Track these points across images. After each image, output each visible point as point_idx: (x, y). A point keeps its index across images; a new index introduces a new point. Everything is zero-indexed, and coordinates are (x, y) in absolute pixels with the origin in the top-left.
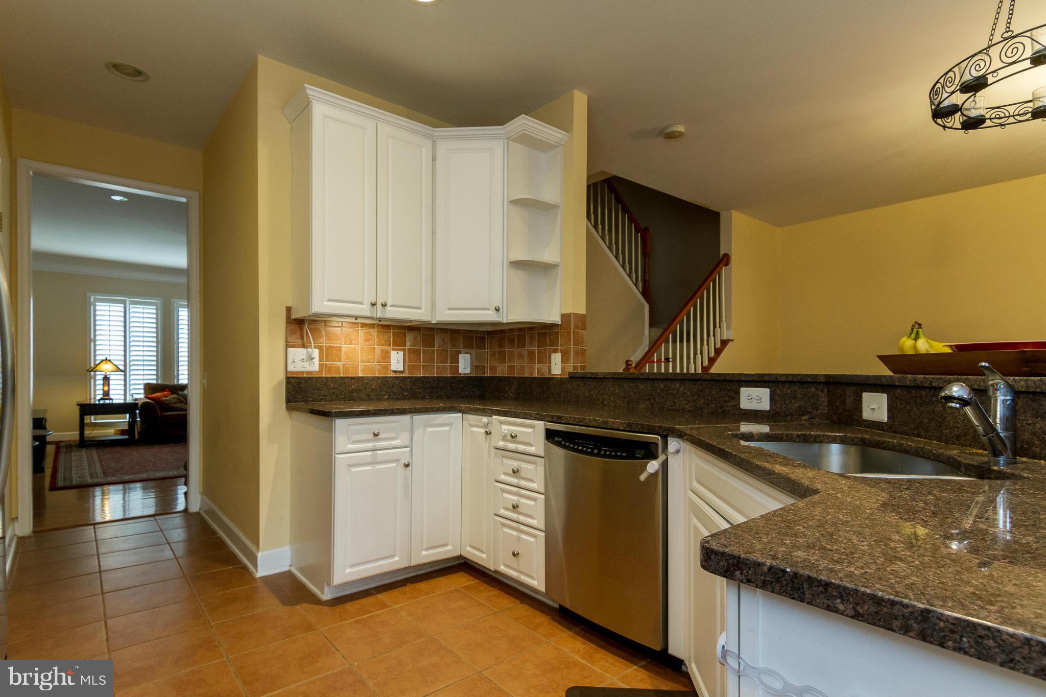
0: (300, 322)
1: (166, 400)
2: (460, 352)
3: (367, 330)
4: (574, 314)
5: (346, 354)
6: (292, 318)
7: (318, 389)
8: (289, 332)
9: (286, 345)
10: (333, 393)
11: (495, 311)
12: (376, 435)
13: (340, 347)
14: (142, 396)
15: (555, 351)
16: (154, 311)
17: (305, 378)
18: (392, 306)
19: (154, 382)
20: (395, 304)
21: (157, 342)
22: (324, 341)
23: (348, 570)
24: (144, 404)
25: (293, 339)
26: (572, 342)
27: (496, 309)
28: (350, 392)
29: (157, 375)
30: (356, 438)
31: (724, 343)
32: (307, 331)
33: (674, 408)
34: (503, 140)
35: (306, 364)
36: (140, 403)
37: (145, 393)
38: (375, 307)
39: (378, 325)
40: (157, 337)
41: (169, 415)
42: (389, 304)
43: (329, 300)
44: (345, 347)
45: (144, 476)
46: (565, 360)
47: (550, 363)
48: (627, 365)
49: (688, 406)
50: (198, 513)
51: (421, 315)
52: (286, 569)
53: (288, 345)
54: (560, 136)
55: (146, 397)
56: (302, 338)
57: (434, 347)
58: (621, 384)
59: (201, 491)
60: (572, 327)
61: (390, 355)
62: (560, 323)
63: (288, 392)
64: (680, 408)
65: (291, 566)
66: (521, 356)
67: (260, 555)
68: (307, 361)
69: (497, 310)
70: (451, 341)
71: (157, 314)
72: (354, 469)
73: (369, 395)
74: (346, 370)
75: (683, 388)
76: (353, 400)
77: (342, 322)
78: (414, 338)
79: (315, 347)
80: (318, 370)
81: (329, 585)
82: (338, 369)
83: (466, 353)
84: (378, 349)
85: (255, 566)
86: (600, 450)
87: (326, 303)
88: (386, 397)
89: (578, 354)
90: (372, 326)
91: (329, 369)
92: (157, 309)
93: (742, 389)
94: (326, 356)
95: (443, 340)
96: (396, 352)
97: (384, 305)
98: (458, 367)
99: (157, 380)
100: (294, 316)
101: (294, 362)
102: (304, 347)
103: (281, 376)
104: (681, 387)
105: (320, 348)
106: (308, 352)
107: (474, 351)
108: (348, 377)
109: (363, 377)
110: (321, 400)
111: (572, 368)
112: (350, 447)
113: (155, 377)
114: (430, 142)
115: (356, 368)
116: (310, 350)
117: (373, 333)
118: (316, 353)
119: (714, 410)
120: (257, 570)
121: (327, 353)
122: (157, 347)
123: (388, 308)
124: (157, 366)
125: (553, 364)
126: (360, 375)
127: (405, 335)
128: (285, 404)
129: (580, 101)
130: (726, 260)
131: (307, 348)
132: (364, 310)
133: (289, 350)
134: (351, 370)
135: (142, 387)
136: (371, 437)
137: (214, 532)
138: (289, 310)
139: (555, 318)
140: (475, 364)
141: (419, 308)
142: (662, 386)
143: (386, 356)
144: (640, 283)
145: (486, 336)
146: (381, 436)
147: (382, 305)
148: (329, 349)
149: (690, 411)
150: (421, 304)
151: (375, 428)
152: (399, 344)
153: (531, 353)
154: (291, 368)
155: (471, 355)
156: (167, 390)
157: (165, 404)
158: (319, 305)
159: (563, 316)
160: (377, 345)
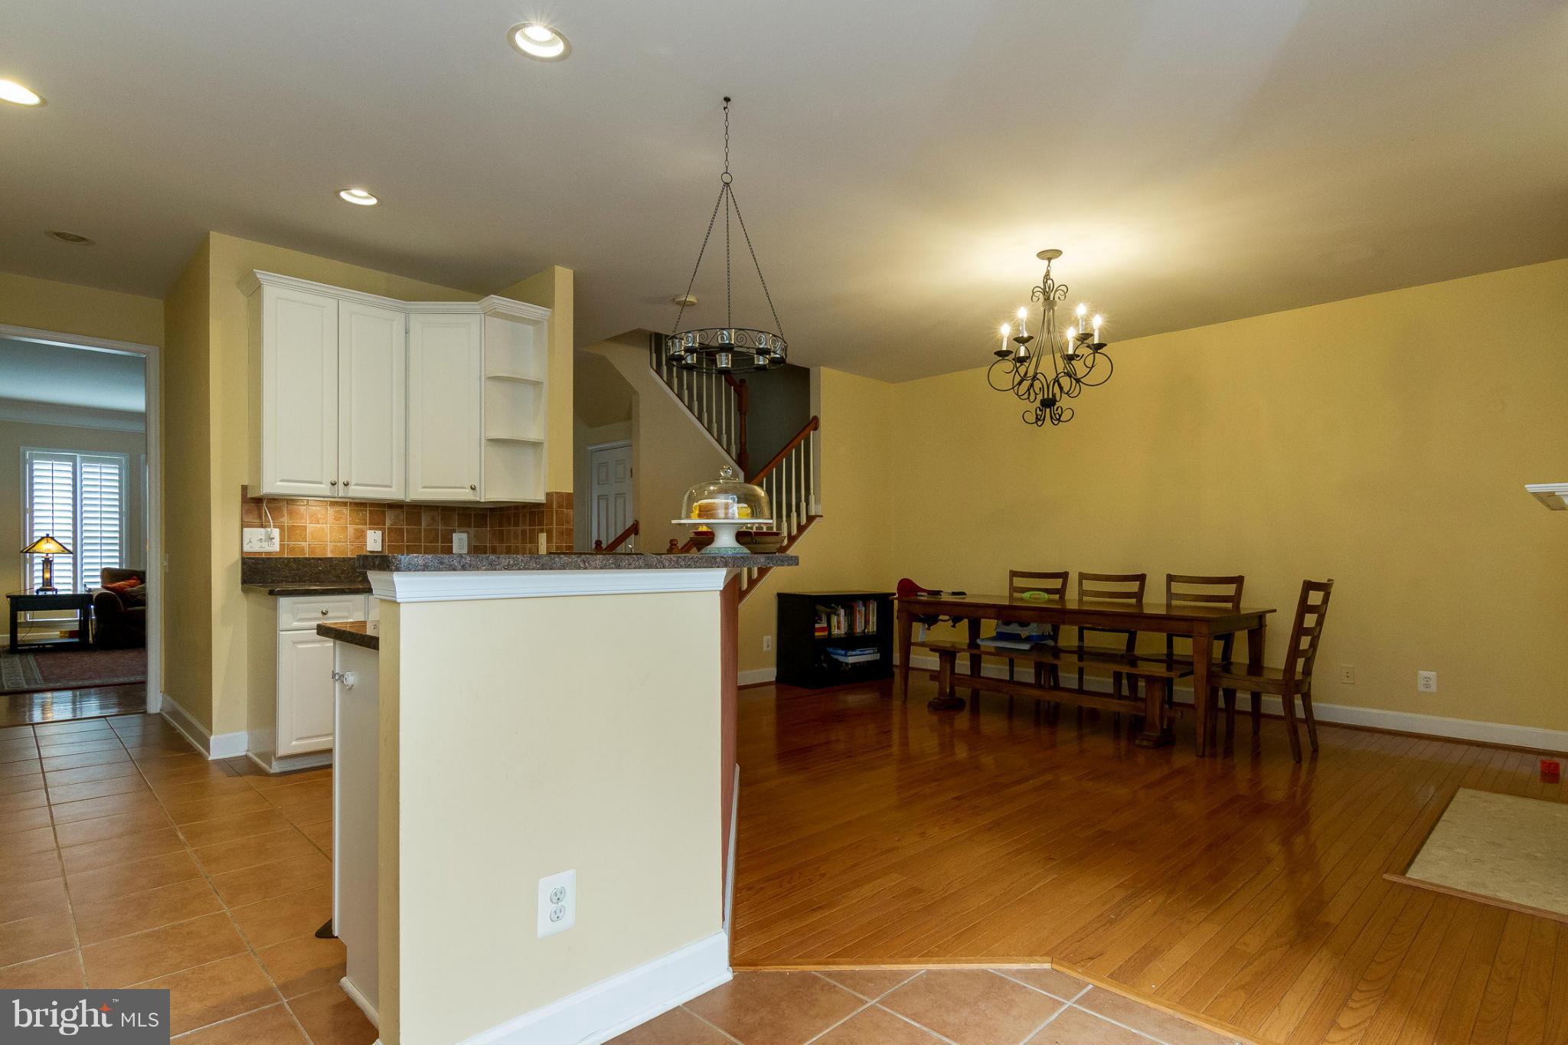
0: (258, 501)
1: (132, 592)
2: (454, 531)
3: (338, 508)
4: (557, 493)
5: (312, 533)
6: (248, 496)
7: (279, 570)
8: (245, 512)
9: (242, 525)
10: (297, 575)
11: (472, 491)
12: (324, 614)
13: (305, 527)
14: (99, 586)
15: (542, 531)
16: (117, 471)
17: (262, 559)
18: (356, 485)
19: (117, 567)
20: (360, 482)
21: (120, 513)
22: (285, 520)
23: (294, 743)
24: (101, 596)
25: (248, 519)
26: (555, 522)
27: (471, 488)
28: (316, 573)
29: (120, 557)
30: (302, 615)
31: (811, 519)
32: (266, 512)
34: (479, 316)
35: (265, 544)
36: (95, 594)
37: (103, 582)
38: (336, 486)
39: (351, 503)
40: (120, 506)
41: (137, 610)
42: (353, 482)
43: (282, 481)
44: (311, 527)
45: (97, 682)
46: (549, 540)
47: (538, 543)
48: (672, 545)
50: (159, 714)
51: (395, 493)
52: (244, 754)
53: (244, 525)
54: (543, 312)
55: (103, 587)
56: (260, 517)
57: (421, 525)
59: (163, 690)
60: (554, 507)
61: (366, 535)
62: (544, 502)
63: (244, 573)
65: (248, 750)
66: (516, 536)
67: (212, 739)
68: (265, 541)
69: (473, 488)
70: (442, 519)
71: (120, 475)
72: (299, 646)
73: (340, 577)
74: (312, 549)
76: (320, 582)
77: (308, 500)
78: (396, 517)
79: (275, 527)
80: (278, 550)
81: (275, 756)
82: (303, 549)
83: (462, 532)
84: (351, 529)
85: (208, 749)
87: (279, 483)
88: (360, 579)
89: (563, 534)
90: (345, 504)
91: (292, 550)
92: (120, 469)
94: (288, 536)
95: (433, 518)
96: (373, 531)
97: (346, 485)
98: (451, 547)
99: (120, 564)
100: (249, 496)
101: (250, 542)
102: (262, 526)
103: (236, 557)
105: (282, 528)
106: (267, 532)
107: (472, 530)
108: (313, 558)
109: (332, 558)
110: (282, 581)
111: (554, 549)
112: (296, 624)
113: (117, 560)
114: (403, 315)
115: (325, 549)
116: (269, 529)
117: (345, 511)
118: (276, 533)
120: (209, 752)
121: (288, 533)
122: (120, 519)
123: (352, 487)
124: (121, 545)
125: (540, 544)
126: (329, 555)
127: (384, 512)
128: (240, 586)
129: (563, 279)
130: (815, 424)
131: (265, 527)
132: (324, 489)
133: (245, 529)
134: (318, 550)
135: (98, 573)
136: (320, 615)
137: (174, 729)
138: (244, 488)
139: (541, 498)
140: (474, 543)
141: (390, 487)
143: (361, 536)
144: (734, 446)
145: (488, 514)
146: (330, 614)
147: (344, 484)
148: (292, 528)
150: (392, 482)
151: (324, 607)
152: (376, 523)
153: (524, 532)
154: (247, 548)
155: (469, 534)
156: (135, 577)
157: (131, 596)
158: (271, 486)
159: (549, 495)
160: (350, 524)
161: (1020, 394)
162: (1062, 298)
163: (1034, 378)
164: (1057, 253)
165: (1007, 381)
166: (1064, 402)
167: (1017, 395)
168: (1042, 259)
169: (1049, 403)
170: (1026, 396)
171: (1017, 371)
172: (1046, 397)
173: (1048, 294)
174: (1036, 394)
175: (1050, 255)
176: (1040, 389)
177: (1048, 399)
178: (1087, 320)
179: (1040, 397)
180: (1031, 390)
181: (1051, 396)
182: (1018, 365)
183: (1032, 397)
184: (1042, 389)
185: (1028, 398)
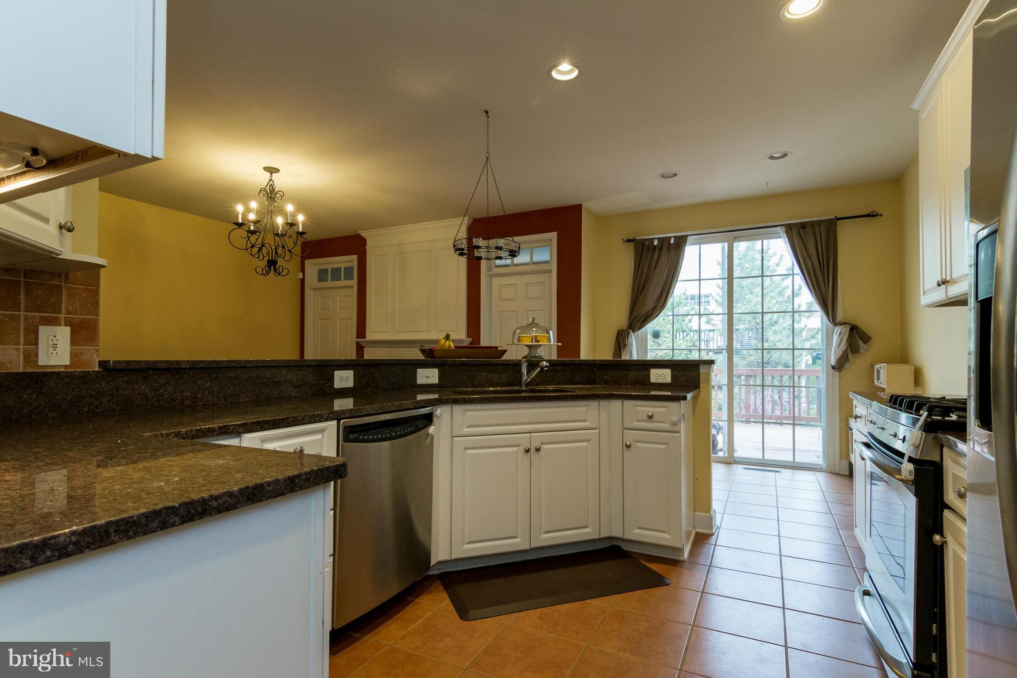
33: (280, 396)
49: (294, 392)
58: (214, 375)
64: (287, 395)
75: (290, 374)
86: (396, 432)
93: (336, 372)
104: (287, 373)
119: (316, 392)
142: (268, 374)
149: (295, 397)
161: (253, 254)
162: (280, 198)
163: (263, 245)
164: (277, 171)
165: (242, 243)
166: (280, 262)
167: (251, 255)
168: (266, 171)
169: (272, 263)
170: (257, 256)
171: (249, 239)
172: (271, 258)
173: (271, 194)
174: (264, 256)
175: (272, 170)
176: (267, 253)
177: (272, 260)
178: (294, 215)
179: (266, 258)
180: (260, 253)
181: (274, 259)
182: (250, 235)
183: (261, 257)
184: (268, 254)
185: (258, 257)
